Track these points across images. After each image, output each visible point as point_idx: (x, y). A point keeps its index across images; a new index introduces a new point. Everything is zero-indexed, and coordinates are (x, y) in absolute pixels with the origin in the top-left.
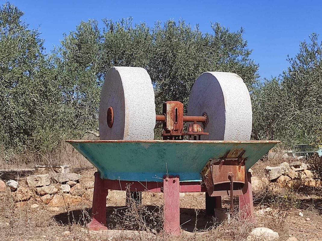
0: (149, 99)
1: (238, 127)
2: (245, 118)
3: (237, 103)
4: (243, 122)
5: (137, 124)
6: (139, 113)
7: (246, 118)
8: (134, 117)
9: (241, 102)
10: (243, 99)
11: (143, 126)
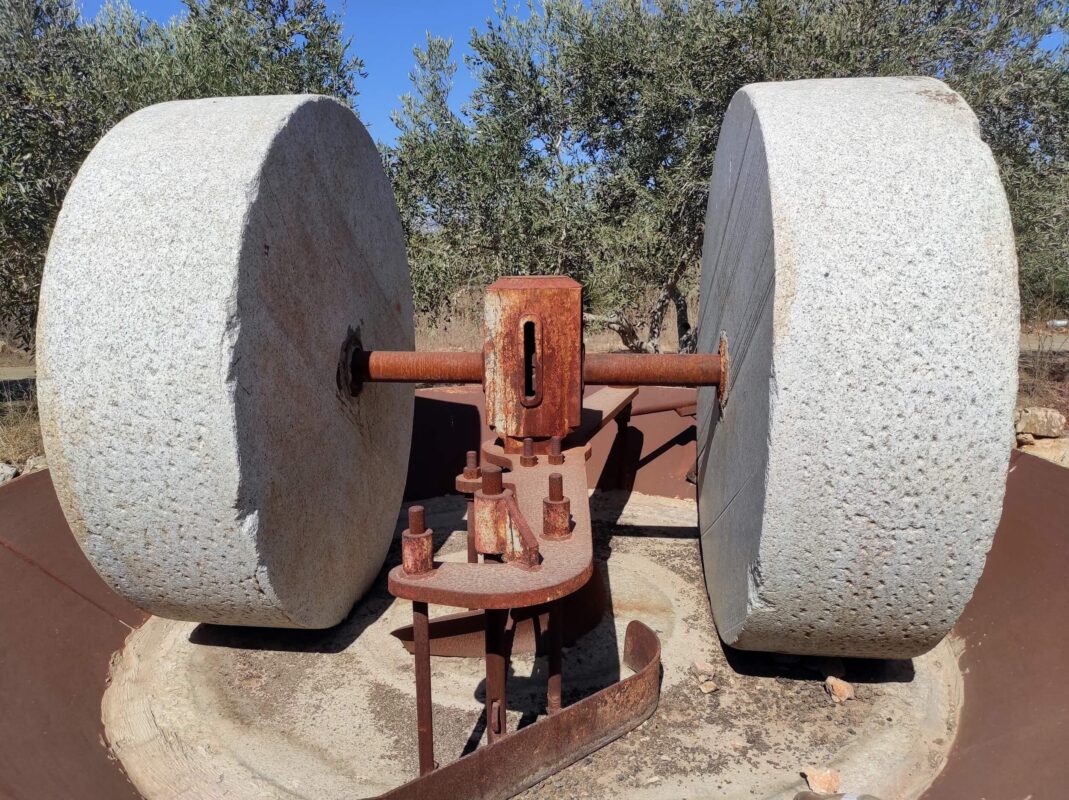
0: (188, 309)
1: (875, 501)
2: (941, 436)
3: (879, 312)
4: (921, 463)
5: (112, 472)
6: (115, 404)
7: (951, 431)
8: (91, 428)
9: (919, 301)
10: (946, 276)
11: (161, 484)
